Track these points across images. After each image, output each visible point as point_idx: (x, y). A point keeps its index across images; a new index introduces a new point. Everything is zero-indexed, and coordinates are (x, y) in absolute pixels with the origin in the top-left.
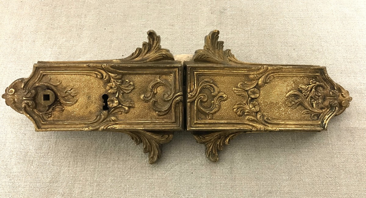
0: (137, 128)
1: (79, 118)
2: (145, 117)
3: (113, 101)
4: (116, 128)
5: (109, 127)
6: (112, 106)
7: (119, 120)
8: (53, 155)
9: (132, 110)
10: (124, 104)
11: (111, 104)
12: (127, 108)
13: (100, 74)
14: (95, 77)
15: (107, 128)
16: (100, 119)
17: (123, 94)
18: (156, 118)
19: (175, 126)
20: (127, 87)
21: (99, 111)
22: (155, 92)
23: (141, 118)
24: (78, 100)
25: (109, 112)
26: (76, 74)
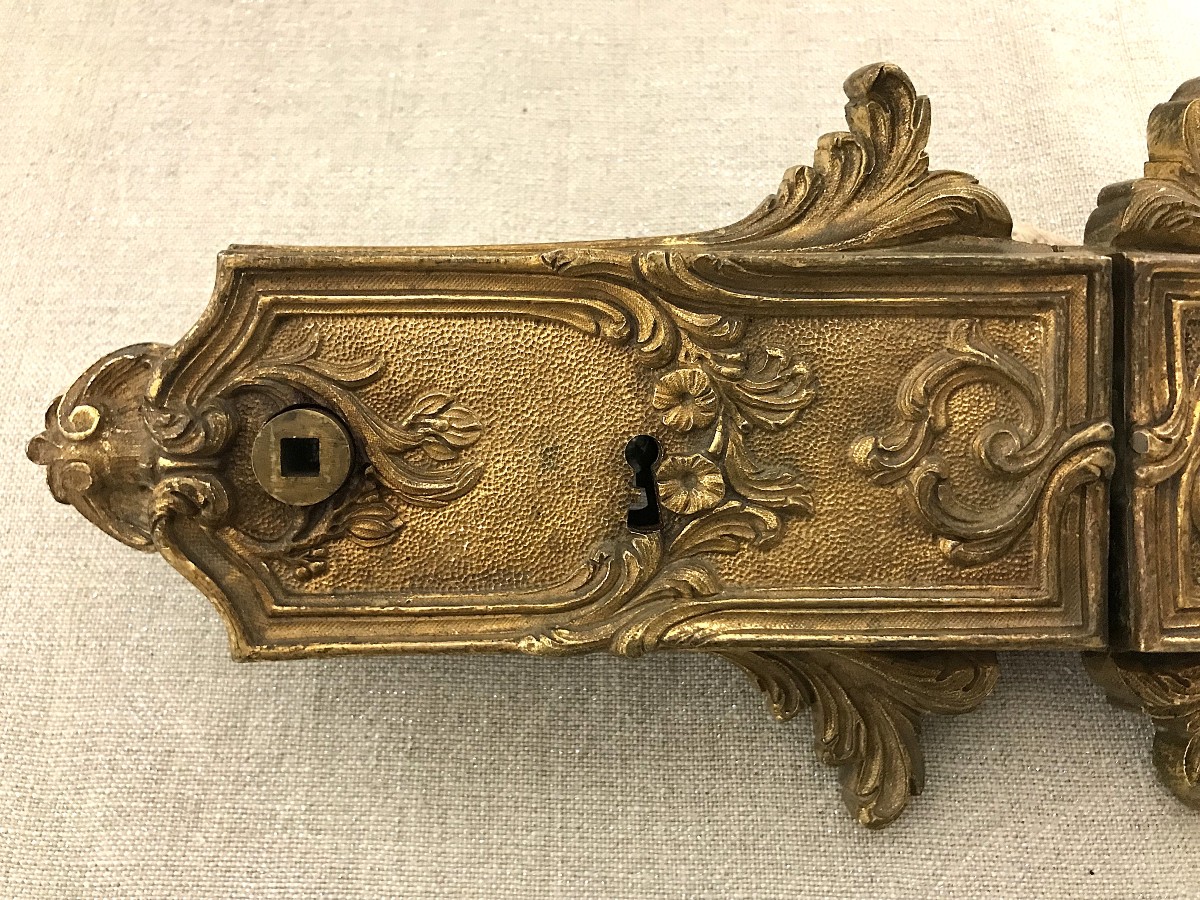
0: (835, 638)
1: (487, 577)
2: (873, 572)
3: (687, 477)
4: (710, 636)
5: (671, 633)
6: (687, 505)
7: (722, 589)
8: (307, 769)
9: (797, 528)
10: (752, 496)
11: (677, 491)
12: (772, 520)
13: (618, 315)
14: (585, 333)
15: (660, 638)
16: (612, 584)
17: (745, 436)
18: (938, 579)
19: (1058, 623)
20: (775, 391)
21: (606, 536)
22: (942, 422)
23: (851, 576)
24: (482, 471)
25: (665, 539)
26: (475, 316)
